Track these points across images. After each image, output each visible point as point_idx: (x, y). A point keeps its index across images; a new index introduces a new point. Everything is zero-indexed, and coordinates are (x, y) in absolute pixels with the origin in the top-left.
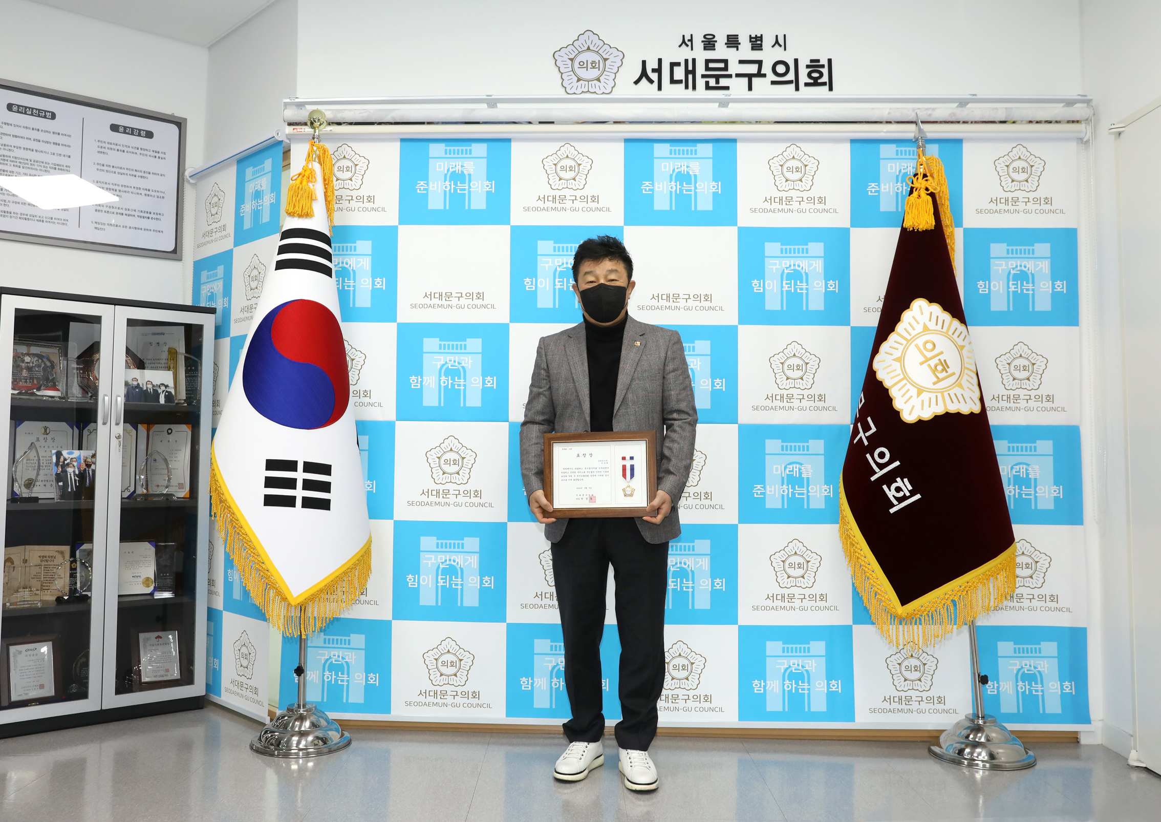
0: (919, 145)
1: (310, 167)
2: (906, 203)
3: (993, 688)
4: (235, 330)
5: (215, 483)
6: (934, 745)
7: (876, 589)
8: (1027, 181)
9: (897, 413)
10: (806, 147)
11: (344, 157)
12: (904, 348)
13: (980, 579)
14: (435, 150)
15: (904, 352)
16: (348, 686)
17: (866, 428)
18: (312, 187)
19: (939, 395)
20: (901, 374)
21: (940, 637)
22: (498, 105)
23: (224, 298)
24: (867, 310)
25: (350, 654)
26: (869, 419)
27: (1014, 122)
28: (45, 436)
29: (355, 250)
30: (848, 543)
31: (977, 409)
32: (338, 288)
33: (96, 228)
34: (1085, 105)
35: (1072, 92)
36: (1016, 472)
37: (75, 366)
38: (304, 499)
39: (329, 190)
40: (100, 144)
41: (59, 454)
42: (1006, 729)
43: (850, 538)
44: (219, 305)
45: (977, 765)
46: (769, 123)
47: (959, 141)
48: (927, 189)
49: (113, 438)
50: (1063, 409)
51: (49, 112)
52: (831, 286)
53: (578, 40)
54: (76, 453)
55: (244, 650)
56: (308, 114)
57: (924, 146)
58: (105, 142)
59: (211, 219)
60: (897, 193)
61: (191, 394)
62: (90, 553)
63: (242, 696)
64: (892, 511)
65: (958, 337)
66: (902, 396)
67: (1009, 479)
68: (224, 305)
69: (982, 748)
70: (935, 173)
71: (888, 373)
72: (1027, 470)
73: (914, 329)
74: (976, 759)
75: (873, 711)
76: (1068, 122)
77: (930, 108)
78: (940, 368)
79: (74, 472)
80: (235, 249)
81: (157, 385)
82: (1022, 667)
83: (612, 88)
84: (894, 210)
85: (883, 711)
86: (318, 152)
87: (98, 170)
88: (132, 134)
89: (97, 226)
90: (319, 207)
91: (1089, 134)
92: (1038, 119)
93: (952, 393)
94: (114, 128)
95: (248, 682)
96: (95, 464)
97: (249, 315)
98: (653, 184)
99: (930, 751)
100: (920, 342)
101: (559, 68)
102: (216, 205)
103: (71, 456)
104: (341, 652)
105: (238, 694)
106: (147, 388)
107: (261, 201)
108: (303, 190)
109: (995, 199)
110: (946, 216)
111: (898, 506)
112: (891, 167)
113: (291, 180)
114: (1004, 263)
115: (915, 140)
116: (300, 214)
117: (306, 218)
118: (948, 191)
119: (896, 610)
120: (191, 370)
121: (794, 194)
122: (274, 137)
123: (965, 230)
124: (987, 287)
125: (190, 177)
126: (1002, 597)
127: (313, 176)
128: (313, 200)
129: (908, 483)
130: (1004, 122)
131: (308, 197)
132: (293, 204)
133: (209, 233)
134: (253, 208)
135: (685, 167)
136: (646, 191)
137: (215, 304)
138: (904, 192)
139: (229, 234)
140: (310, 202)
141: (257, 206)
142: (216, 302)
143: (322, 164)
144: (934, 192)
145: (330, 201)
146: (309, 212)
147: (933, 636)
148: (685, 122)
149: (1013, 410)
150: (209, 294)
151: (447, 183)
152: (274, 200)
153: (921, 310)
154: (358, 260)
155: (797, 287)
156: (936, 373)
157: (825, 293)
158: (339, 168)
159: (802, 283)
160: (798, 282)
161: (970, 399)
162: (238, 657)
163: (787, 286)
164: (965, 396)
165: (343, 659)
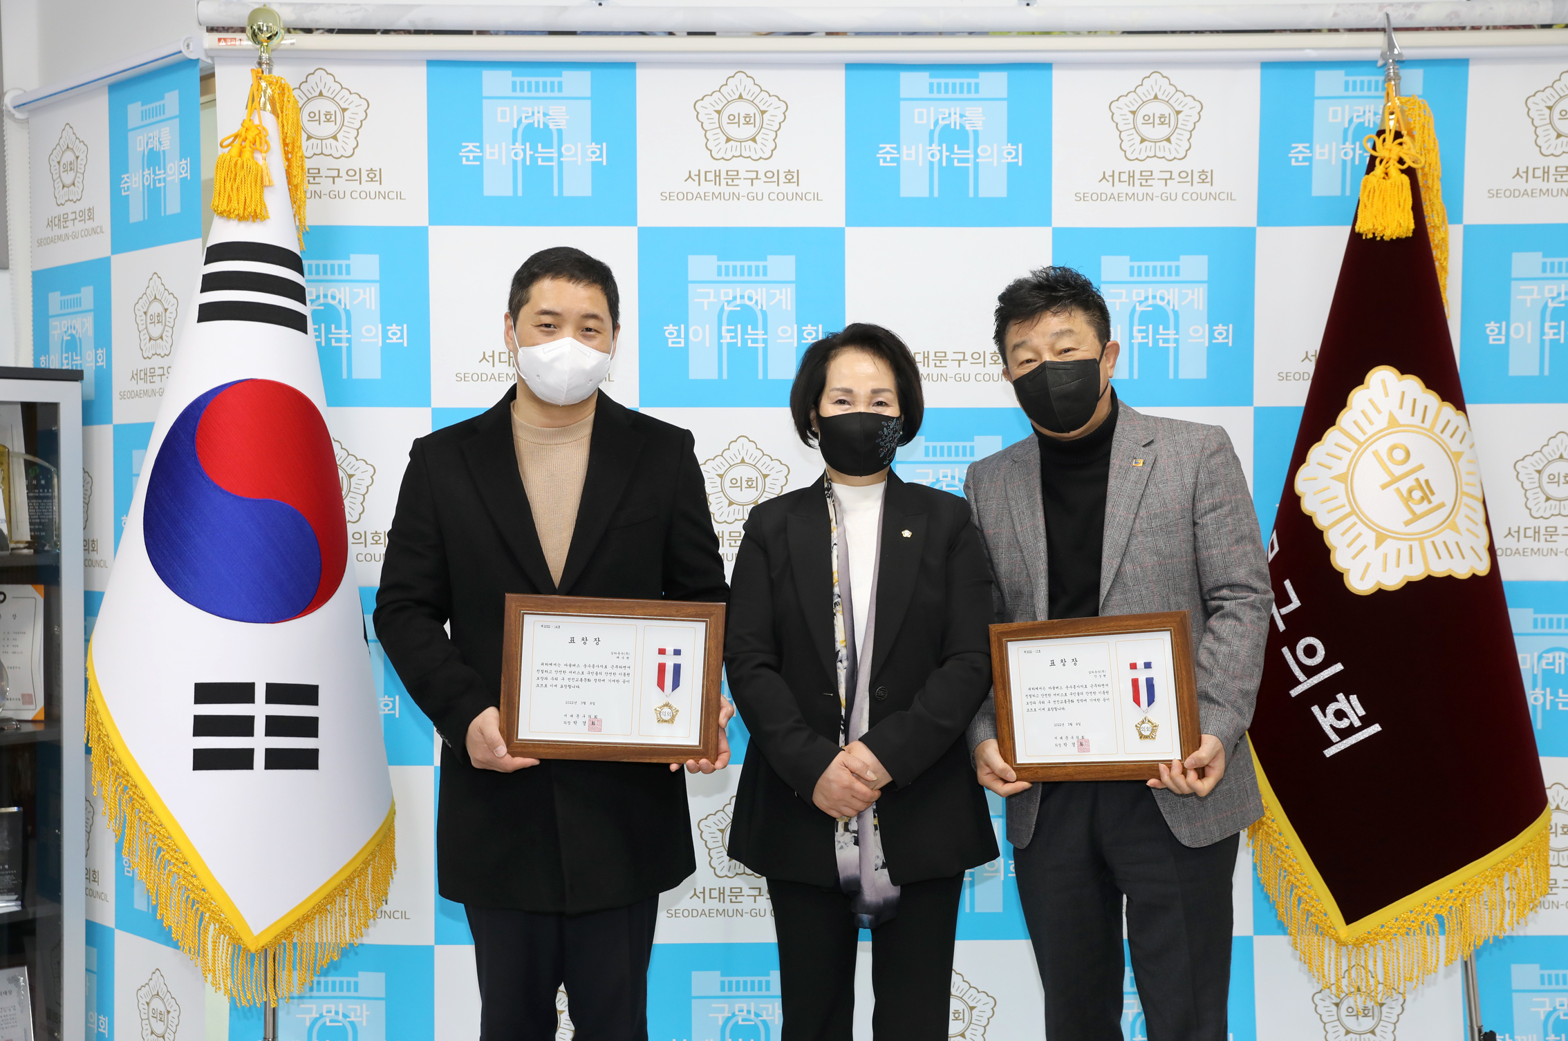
0: (1388, 75)
2: (1362, 187)
4: (123, 412)
5: (98, 727)
7: (1299, 892)
9: (1339, 576)
10: (1181, 77)
11: (321, 94)
12: (1353, 457)
13: (1487, 877)
14: (495, 81)
15: (1353, 465)
17: (1283, 600)
18: (261, 162)
19: (1416, 545)
20: (1347, 504)
21: (1415, 980)
23: (96, 349)
24: (1284, 377)
25: (358, 1007)
26: (1287, 583)
29: (348, 273)
31: (1483, 569)
32: (319, 344)
36: (1548, 664)
38: (269, 752)
39: (296, 164)
44: (87, 362)
46: (1112, 33)
47: (1463, 62)
48: (1401, 161)
52: (1220, 334)
55: (157, 1004)
56: (247, 12)
57: (1397, 77)
59: (63, 195)
60: (1344, 162)
61: (39, 530)
64: (1329, 752)
65: (1452, 436)
66: (1349, 545)
67: (1535, 677)
68: (97, 361)
70: (1417, 129)
71: (1323, 502)
73: (1371, 423)
78: (1417, 494)
80: (116, 259)
82: (1555, 1008)
84: (1337, 192)
86: (269, 91)
90: (277, 200)
93: (1439, 540)
97: (149, 386)
98: (898, 149)
100: (1382, 446)
104: (341, 1005)
107: (162, 171)
108: (245, 167)
109: (1525, 170)
110: (1434, 208)
111: (1340, 744)
112: (1335, 112)
113: (221, 146)
114: (1536, 288)
115: (1380, 63)
116: (241, 215)
117: (254, 221)
118: (1439, 163)
119: (1336, 933)
120: (37, 486)
121: (1156, 165)
122: (180, 52)
123: (1468, 229)
124: (1504, 332)
125: (15, 107)
126: (1525, 908)
127: (263, 138)
128: (265, 186)
129: (1359, 705)
130: (1549, 26)
131: (256, 182)
132: (227, 196)
133: (59, 220)
134: (146, 184)
135: (958, 116)
136: (885, 161)
137: (79, 358)
138: (1357, 162)
139: (101, 228)
140: (258, 191)
141: (154, 181)
142: (81, 356)
143: (279, 112)
144: (1413, 165)
145: (295, 181)
146: (258, 211)
147: (1402, 979)
148: (959, 32)
149: (1545, 553)
150: (65, 338)
151: (518, 146)
152: (187, 171)
153: (1385, 387)
154: (355, 290)
155: (1157, 337)
156: (1409, 503)
157: (1208, 348)
158: (312, 115)
159: (1168, 330)
160: (1161, 327)
161: (1471, 550)
162: (146, 1017)
163: (1140, 335)
164: (1460, 544)
165: (345, 1016)
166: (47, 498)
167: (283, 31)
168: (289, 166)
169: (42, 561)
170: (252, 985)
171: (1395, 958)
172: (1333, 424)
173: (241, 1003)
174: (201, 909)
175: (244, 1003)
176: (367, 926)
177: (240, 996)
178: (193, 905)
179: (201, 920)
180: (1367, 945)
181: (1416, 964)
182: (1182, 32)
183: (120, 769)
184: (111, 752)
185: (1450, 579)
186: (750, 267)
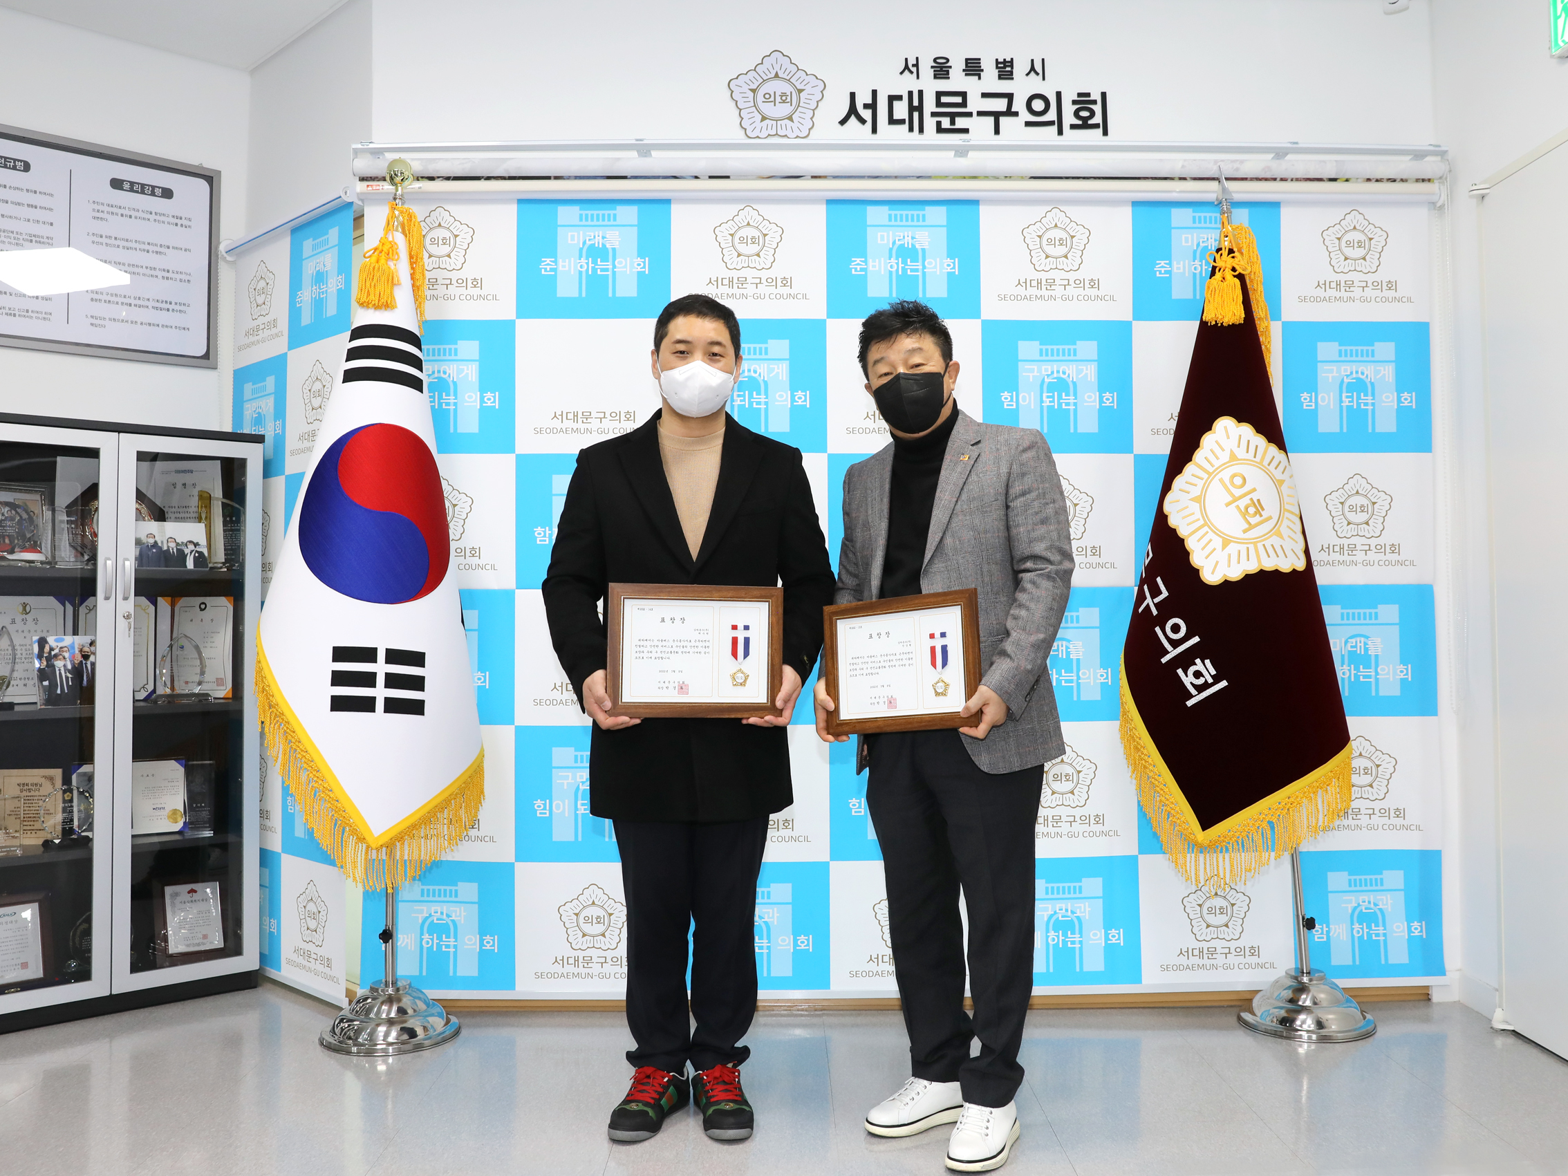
0: (1222, 210)
1: (390, 239)
2: (1207, 289)
3: (1322, 933)
4: (290, 465)
5: (262, 680)
6: (1245, 1011)
8: (1364, 259)
9: (1195, 572)
10: (1074, 212)
11: (440, 225)
12: (1205, 484)
13: (1305, 793)
14: (566, 214)
15: (1205, 489)
16: (455, 953)
17: (1155, 592)
18: (393, 267)
19: (1251, 547)
20: (1201, 519)
22: (654, 153)
23: (275, 421)
24: (1156, 432)
25: (458, 909)
26: (1159, 580)
27: (1347, 180)
28: (24, 616)
29: (456, 354)
30: (1132, 747)
31: (1301, 566)
32: (432, 408)
33: (92, 324)
34: (1439, 158)
35: (1422, 141)
36: (1352, 647)
37: (65, 518)
38: (387, 700)
39: (418, 271)
40: (96, 207)
41: (42, 642)
42: (1338, 986)
43: (1134, 740)
44: (269, 432)
45: (1301, 1036)
46: (1022, 178)
47: (1276, 205)
48: (1234, 270)
49: (120, 619)
50: (1412, 563)
51: (21, 161)
52: (1107, 399)
53: (762, 63)
54: (68, 640)
55: (311, 906)
56: (387, 164)
57: (1229, 211)
58: (103, 204)
59: (256, 312)
60: (1195, 274)
61: (231, 554)
62: (90, 778)
63: (309, 970)
64: (1190, 703)
65: (1276, 468)
66: (1203, 549)
67: (1343, 656)
68: (275, 430)
69: (1307, 1014)
70: (1245, 247)
71: (1183, 518)
72: (1365, 644)
73: (1217, 458)
74: (1300, 1028)
75: (1165, 968)
76: (1417, 180)
77: (1237, 160)
78: (1252, 510)
79: (65, 666)
80: (290, 353)
81: (182, 543)
82: (1359, 904)
83: (810, 129)
84: (1190, 296)
85: (1179, 968)
86: (401, 218)
87: (93, 242)
88: (143, 192)
89: (94, 321)
90: (403, 295)
91: (1444, 197)
92: (1379, 177)
93: (1268, 544)
94: (117, 184)
95: (318, 950)
96: (94, 654)
97: (311, 444)
98: (866, 262)
99: (1240, 1019)
100: (1226, 475)
101: (737, 102)
102: (263, 291)
103: (61, 645)
104: (445, 907)
105: (304, 967)
106: (168, 547)
107: (325, 286)
108: (381, 269)
109: (1324, 283)
110: (1259, 304)
111: (1198, 696)
112: (1187, 238)
113: (364, 257)
114: (1335, 368)
115: (1217, 203)
116: (377, 304)
117: (387, 309)
118: (1261, 272)
119: (1195, 837)
120: (232, 522)
121: (1057, 275)
122: (340, 197)
123: (1285, 325)
124: (1313, 400)
125: (226, 252)
127: (394, 250)
128: (395, 284)
129: (1211, 667)
130: (1334, 180)
131: (388, 281)
132: (366, 291)
133: (253, 331)
134: (314, 296)
135: (910, 238)
136: (856, 270)
138: (1201, 272)
139: (282, 332)
140: (390, 289)
141: (319, 293)
142: (264, 427)
143: (408, 234)
144: (1243, 272)
145: (418, 286)
146: (389, 302)
148: (909, 176)
149: (1348, 564)
150: (254, 416)
151: (583, 260)
152: (341, 284)
153: (1227, 432)
154: (460, 367)
155: (1061, 401)
156: (1247, 516)
157: (1099, 409)
158: (433, 240)
159: (1069, 396)
160: (1064, 394)
161: (1292, 552)
162: (303, 917)
163: (1048, 399)
164: (1284, 547)
165: (448, 916)
167: (413, 178)
168: (413, 273)
169: (232, 577)
170: (373, 875)
172: (1190, 460)
179: (335, 824)
182: (1074, 178)
183: (277, 711)
185: (1277, 572)
186: (755, 349)
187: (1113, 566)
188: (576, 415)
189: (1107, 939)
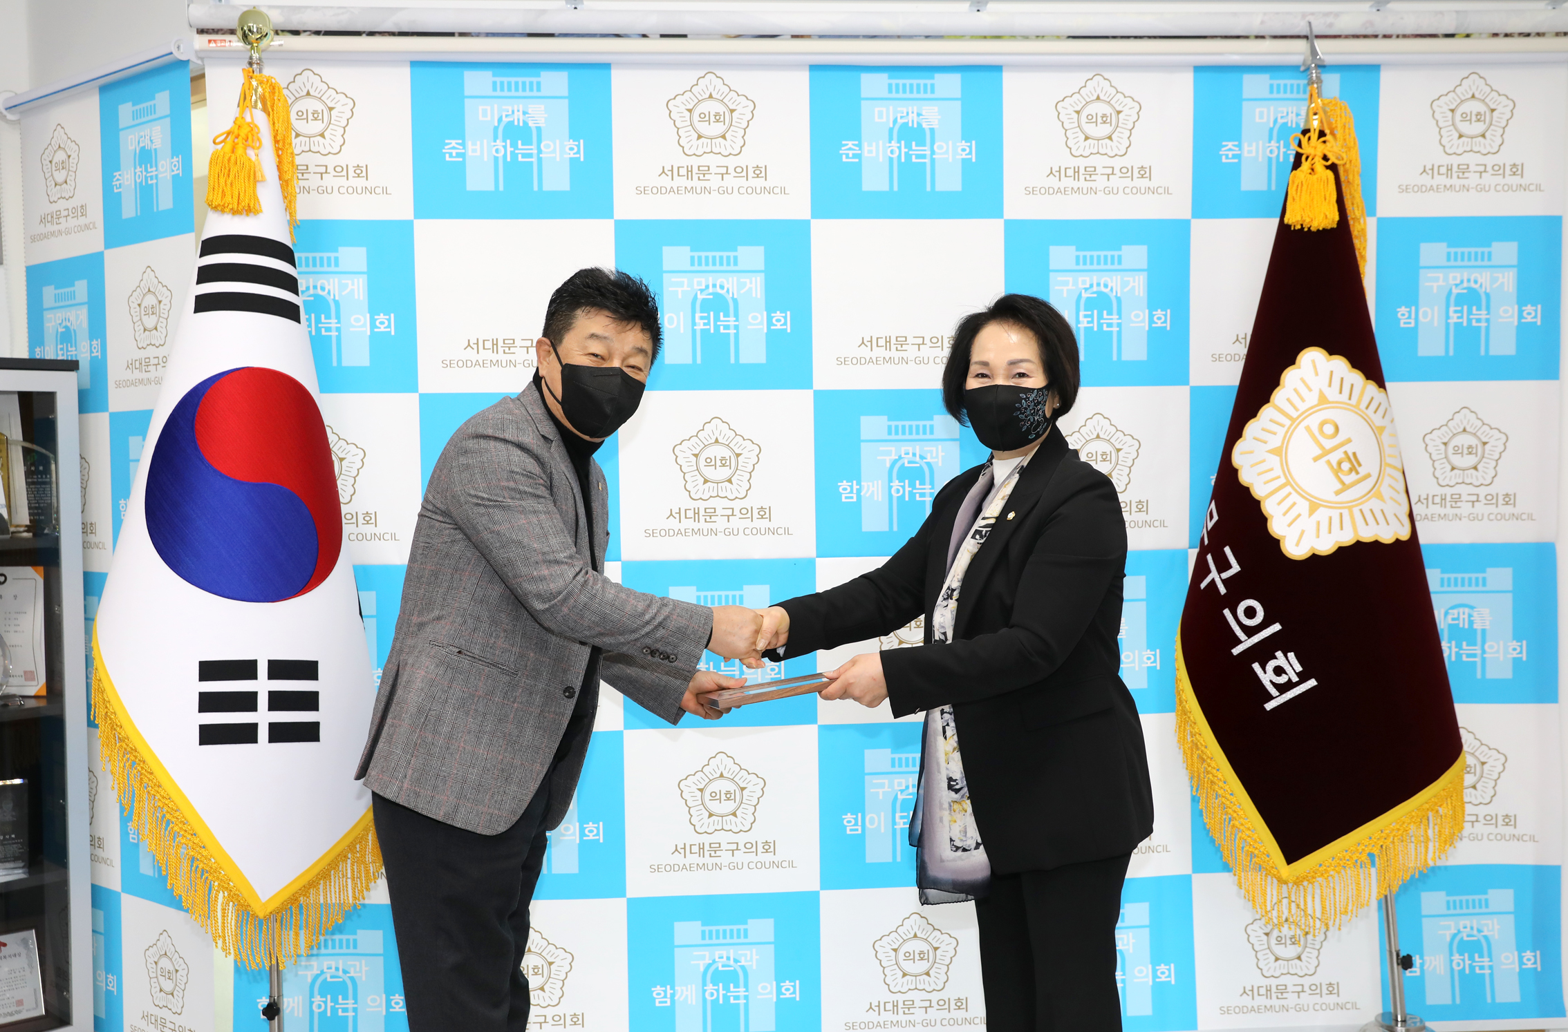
0: (1311, 78)
2: (1290, 182)
4: (119, 400)
7: (1243, 836)
8: (1483, 136)
9: (1275, 543)
10: (1123, 80)
11: (308, 94)
12: (1287, 432)
13: (1413, 817)
14: (475, 82)
15: (1287, 439)
16: (355, 1018)
17: (1223, 565)
18: (253, 158)
19: (1346, 513)
20: (1282, 476)
21: (1350, 914)
23: (91, 340)
24: (1217, 358)
25: (358, 965)
26: (1227, 550)
27: (1468, 36)
29: (337, 265)
30: (1195, 757)
31: (1405, 535)
32: (310, 332)
36: (1453, 619)
38: (271, 726)
39: (286, 159)
43: (1198, 749)
44: (82, 353)
46: (1058, 38)
47: (1375, 68)
48: (1325, 158)
50: (1530, 517)
52: (1159, 318)
55: (164, 963)
56: (237, 14)
57: (1319, 81)
59: (55, 193)
60: (1270, 159)
61: (38, 514)
64: (1269, 706)
65: (1375, 412)
66: (1285, 514)
68: (91, 352)
70: (1339, 128)
71: (1260, 474)
72: (1470, 616)
73: (1303, 400)
75: (1226, 1011)
76: (1557, 34)
77: (1331, 13)
78: (1346, 466)
80: (109, 254)
82: (1459, 932)
84: (1264, 187)
85: (1242, 1010)
86: (260, 90)
90: (269, 194)
92: (1508, 31)
93: (1366, 508)
95: (176, 1018)
97: (144, 376)
98: (860, 146)
100: (1314, 421)
102: (63, 166)
104: (341, 963)
107: (154, 169)
108: (238, 163)
109: (1431, 167)
110: (1355, 202)
111: (1279, 698)
112: (1261, 114)
113: (215, 142)
114: (1441, 275)
115: (1302, 69)
116: (235, 209)
117: (247, 215)
118: (1359, 160)
119: (1278, 872)
120: (37, 472)
121: (1099, 162)
122: (171, 53)
123: (1380, 220)
124: (1413, 316)
125: (6, 109)
126: (1446, 844)
127: (255, 135)
128: (258, 181)
129: (1297, 662)
130: (1452, 36)
131: (249, 177)
132: (221, 191)
133: (52, 217)
134: (138, 181)
135: (915, 114)
136: (847, 156)
137: (74, 349)
138: (1281, 160)
139: (94, 223)
140: (252, 186)
141: (146, 178)
142: (76, 346)
143: (270, 110)
144: (1336, 162)
145: (287, 177)
146: (252, 205)
147: (1338, 913)
148: (916, 36)
149: (1452, 519)
150: (60, 330)
151: (499, 143)
152: (178, 169)
153: (1315, 367)
154: (343, 281)
155: (1102, 321)
156: (1339, 474)
157: (1148, 331)
158: (300, 114)
159: (1112, 315)
160: (1105, 312)
161: (1394, 517)
162: (154, 975)
163: (1086, 320)
164: (1385, 512)
165: (345, 972)
166: (45, 483)
167: (272, 33)
168: (280, 162)
169: (41, 544)
170: (260, 949)
171: (1332, 894)
172: (1267, 401)
173: (251, 967)
174: (210, 878)
175: (254, 967)
176: (368, 889)
177: (249, 960)
178: (202, 874)
179: (210, 889)
180: (1305, 883)
181: (1350, 899)
182: (1123, 37)
183: (127, 745)
184: (118, 729)
185: (1376, 543)
186: (721, 258)
187: (1163, 524)
188: (495, 344)
189: (1155, 976)
